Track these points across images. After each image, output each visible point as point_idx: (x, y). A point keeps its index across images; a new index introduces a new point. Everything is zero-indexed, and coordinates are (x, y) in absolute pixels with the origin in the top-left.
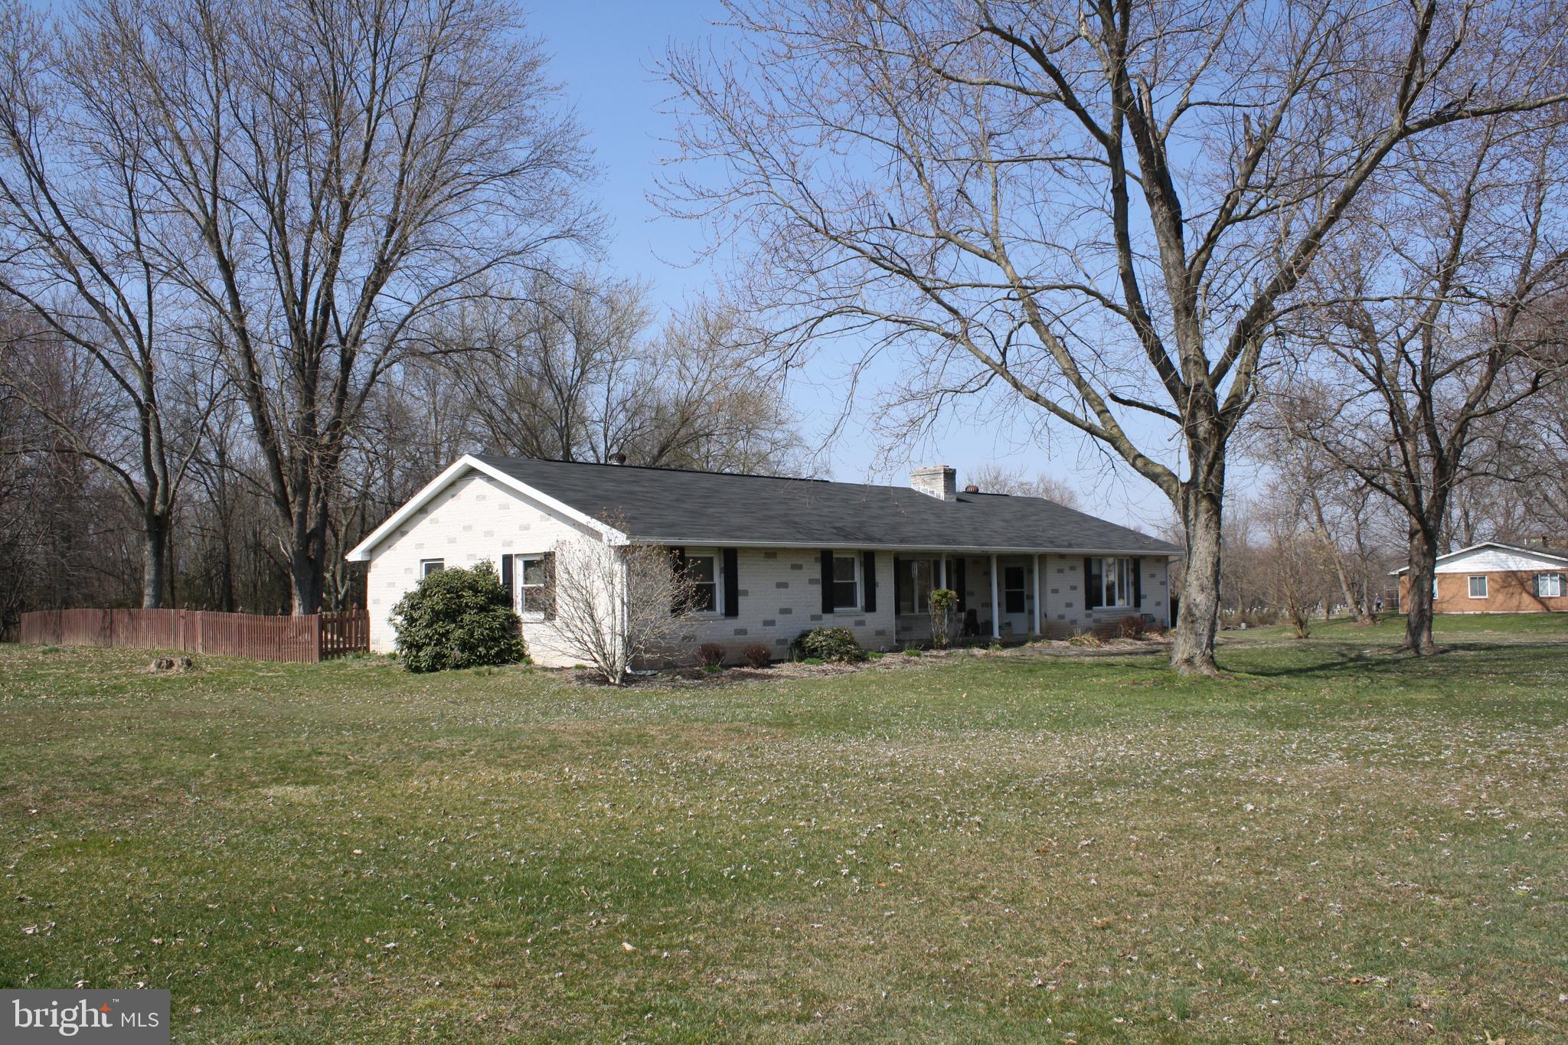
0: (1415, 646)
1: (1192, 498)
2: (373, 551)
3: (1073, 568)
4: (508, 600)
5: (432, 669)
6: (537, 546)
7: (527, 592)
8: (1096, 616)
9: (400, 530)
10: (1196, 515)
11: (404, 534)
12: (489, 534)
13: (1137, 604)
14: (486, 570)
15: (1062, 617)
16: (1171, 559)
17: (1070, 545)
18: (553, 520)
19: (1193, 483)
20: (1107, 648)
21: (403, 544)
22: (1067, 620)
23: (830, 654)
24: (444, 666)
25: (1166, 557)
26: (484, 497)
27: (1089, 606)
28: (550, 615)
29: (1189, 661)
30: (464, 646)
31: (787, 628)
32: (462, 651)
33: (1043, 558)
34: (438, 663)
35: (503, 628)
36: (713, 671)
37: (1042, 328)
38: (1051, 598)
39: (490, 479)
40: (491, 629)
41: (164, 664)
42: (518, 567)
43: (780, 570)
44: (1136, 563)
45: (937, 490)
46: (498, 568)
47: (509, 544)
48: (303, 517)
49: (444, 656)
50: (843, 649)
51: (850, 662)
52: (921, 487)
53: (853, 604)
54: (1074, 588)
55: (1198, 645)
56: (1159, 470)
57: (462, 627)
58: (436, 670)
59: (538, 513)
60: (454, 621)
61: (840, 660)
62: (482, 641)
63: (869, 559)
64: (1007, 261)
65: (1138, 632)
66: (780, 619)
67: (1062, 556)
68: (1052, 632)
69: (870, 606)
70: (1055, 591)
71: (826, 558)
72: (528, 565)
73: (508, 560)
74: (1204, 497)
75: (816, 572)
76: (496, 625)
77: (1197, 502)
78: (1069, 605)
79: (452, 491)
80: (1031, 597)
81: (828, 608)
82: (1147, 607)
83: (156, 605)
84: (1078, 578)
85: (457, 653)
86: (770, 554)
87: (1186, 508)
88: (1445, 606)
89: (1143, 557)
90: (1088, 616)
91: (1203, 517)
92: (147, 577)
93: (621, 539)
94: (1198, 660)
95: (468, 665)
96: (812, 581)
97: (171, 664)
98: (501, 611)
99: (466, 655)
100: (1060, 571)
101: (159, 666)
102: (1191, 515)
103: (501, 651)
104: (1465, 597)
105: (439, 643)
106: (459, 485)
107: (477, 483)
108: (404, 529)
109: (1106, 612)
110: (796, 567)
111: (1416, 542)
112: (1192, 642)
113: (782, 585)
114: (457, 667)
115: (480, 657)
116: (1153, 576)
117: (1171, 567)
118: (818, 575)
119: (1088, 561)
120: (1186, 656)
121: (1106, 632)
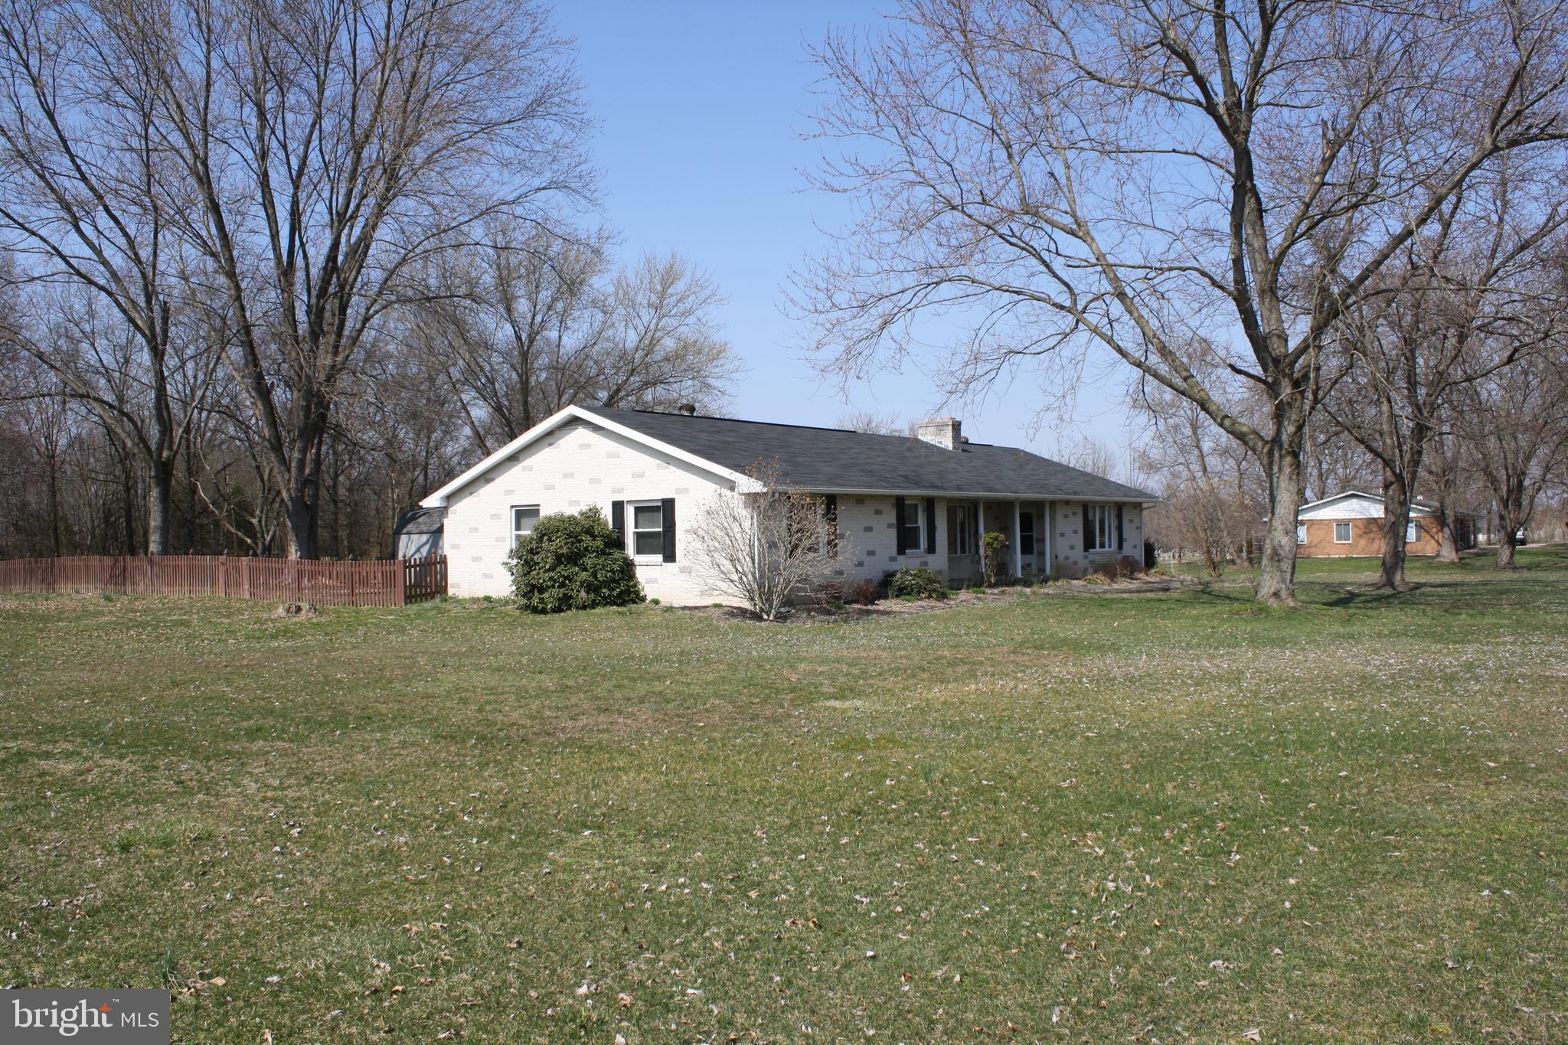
0: (1390, 583)
1: (1277, 455)
2: (450, 498)
3: (1074, 514)
4: (620, 544)
5: (557, 610)
6: (654, 493)
7: (639, 536)
8: (1091, 557)
9: (486, 477)
10: (1280, 469)
11: (489, 481)
12: (594, 481)
13: (1120, 547)
14: (593, 514)
15: (1067, 558)
16: (1145, 505)
17: (1075, 493)
18: (672, 468)
19: (1276, 441)
20: (1116, 586)
21: (486, 491)
22: (1071, 560)
23: (919, 592)
24: (569, 607)
25: (1140, 504)
26: (588, 446)
27: (1086, 549)
28: (670, 557)
29: (1276, 595)
30: (590, 588)
31: (874, 570)
32: (587, 593)
33: (1053, 504)
34: (564, 604)
35: (622, 571)
36: (840, 608)
37: (1128, 301)
38: (1059, 541)
39: (597, 428)
40: (612, 571)
41: (293, 608)
42: (630, 513)
43: (864, 516)
44: (1120, 507)
45: (947, 442)
46: (607, 514)
47: (620, 491)
48: (302, 463)
49: (571, 597)
50: (930, 587)
51: (937, 599)
52: (928, 437)
53: (916, 546)
54: (1075, 532)
55: (1283, 580)
56: (1244, 429)
57: (585, 570)
58: (562, 611)
59: (652, 462)
60: (576, 564)
61: (930, 597)
62: (606, 584)
63: (930, 503)
64: (1093, 239)
65: (1132, 573)
66: (867, 559)
67: (1067, 503)
68: (1063, 572)
69: (931, 549)
70: (1062, 535)
71: (900, 502)
72: (638, 510)
73: (618, 507)
74: (1288, 453)
75: (891, 517)
76: (616, 567)
77: (1281, 457)
78: (1072, 548)
79: (550, 440)
80: (1043, 540)
81: (901, 551)
82: (1128, 550)
83: (165, 551)
84: (1078, 523)
85: (583, 594)
86: (860, 500)
87: (1271, 463)
88: (1312, 550)
89: (1124, 503)
90: (1086, 557)
91: (1287, 470)
92: (153, 524)
93: (757, 486)
94: (1284, 594)
95: (594, 605)
96: (889, 526)
97: (299, 609)
98: (617, 554)
99: (592, 596)
100: (1066, 516)
101: (288, 611)
102: (1276, 469)
103: (621, 592)
104: (1331, 542)
105: (562, 585)
106: (557, 434)
107: (580, 434)
108: (489, 476)
109: (1098, 554)
110: (878, 512)
111: (1391, 492)
112: (1277, 578)
113: (868, 529)
114: (584, 607)
115: (604, 598)
116: (1131, 521)
117: (1145, 513)
118: (894, 520)
119: (1085, 506)
120: (1273, 590)
121: (1109, 571)
